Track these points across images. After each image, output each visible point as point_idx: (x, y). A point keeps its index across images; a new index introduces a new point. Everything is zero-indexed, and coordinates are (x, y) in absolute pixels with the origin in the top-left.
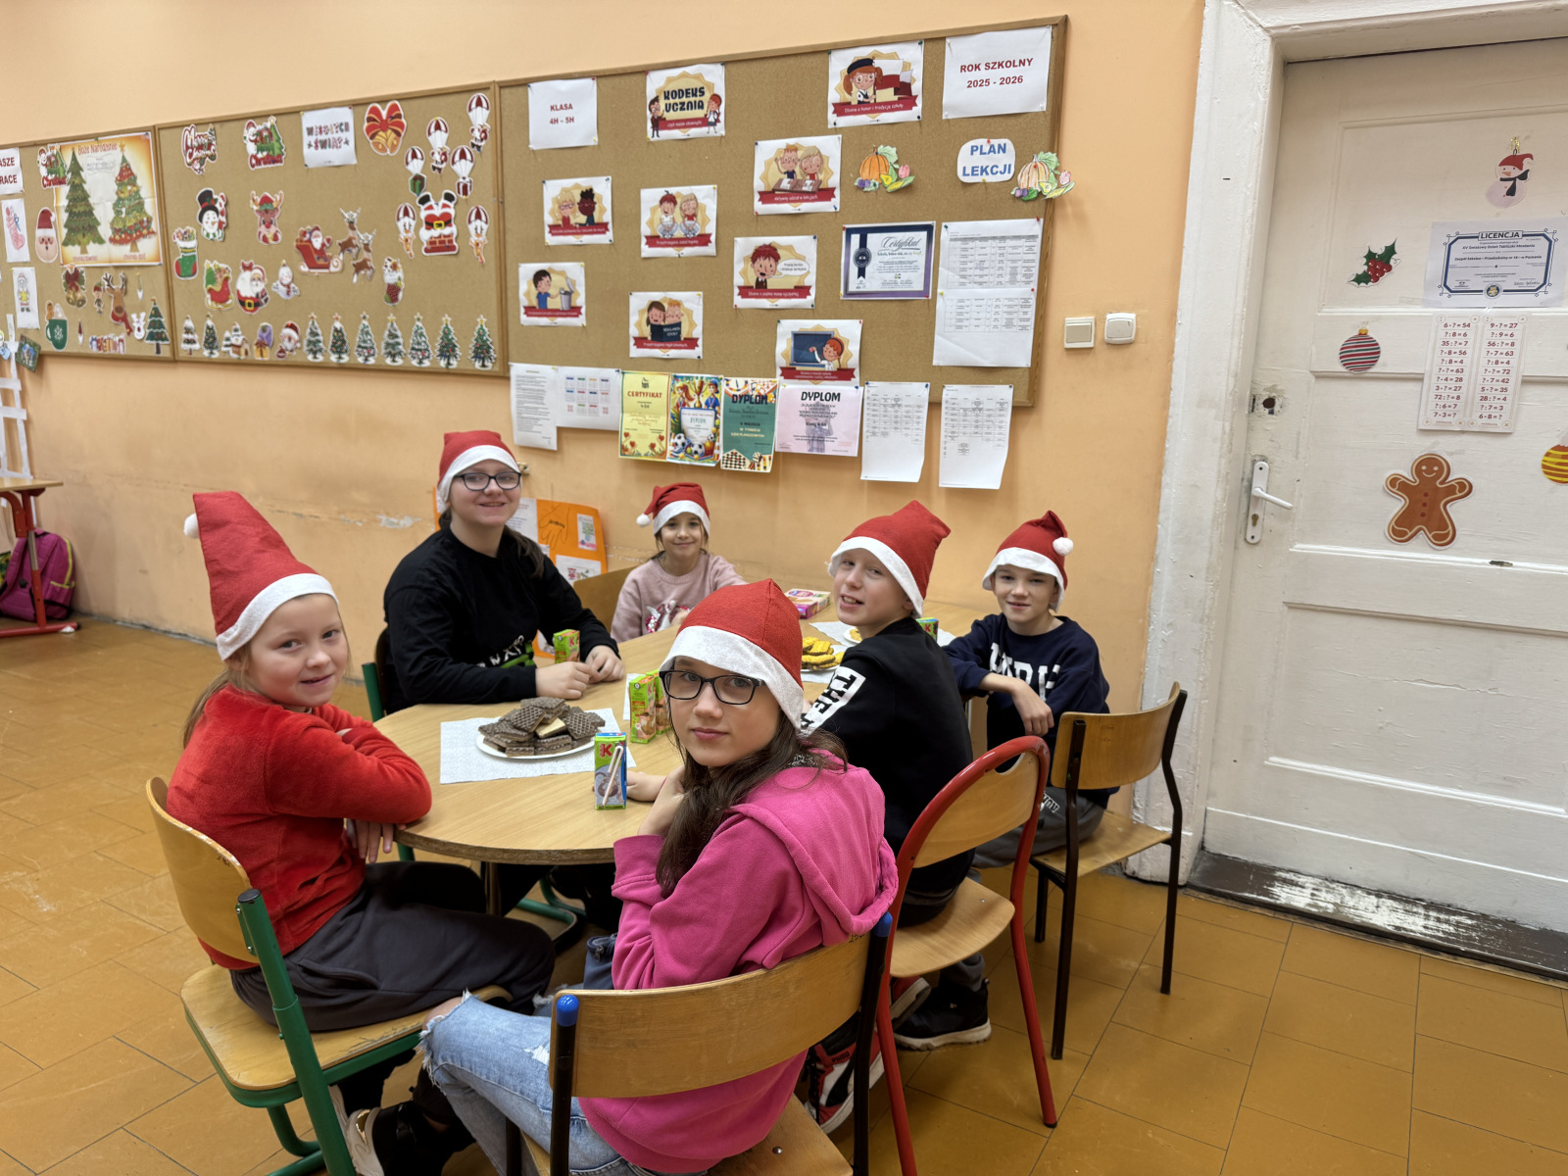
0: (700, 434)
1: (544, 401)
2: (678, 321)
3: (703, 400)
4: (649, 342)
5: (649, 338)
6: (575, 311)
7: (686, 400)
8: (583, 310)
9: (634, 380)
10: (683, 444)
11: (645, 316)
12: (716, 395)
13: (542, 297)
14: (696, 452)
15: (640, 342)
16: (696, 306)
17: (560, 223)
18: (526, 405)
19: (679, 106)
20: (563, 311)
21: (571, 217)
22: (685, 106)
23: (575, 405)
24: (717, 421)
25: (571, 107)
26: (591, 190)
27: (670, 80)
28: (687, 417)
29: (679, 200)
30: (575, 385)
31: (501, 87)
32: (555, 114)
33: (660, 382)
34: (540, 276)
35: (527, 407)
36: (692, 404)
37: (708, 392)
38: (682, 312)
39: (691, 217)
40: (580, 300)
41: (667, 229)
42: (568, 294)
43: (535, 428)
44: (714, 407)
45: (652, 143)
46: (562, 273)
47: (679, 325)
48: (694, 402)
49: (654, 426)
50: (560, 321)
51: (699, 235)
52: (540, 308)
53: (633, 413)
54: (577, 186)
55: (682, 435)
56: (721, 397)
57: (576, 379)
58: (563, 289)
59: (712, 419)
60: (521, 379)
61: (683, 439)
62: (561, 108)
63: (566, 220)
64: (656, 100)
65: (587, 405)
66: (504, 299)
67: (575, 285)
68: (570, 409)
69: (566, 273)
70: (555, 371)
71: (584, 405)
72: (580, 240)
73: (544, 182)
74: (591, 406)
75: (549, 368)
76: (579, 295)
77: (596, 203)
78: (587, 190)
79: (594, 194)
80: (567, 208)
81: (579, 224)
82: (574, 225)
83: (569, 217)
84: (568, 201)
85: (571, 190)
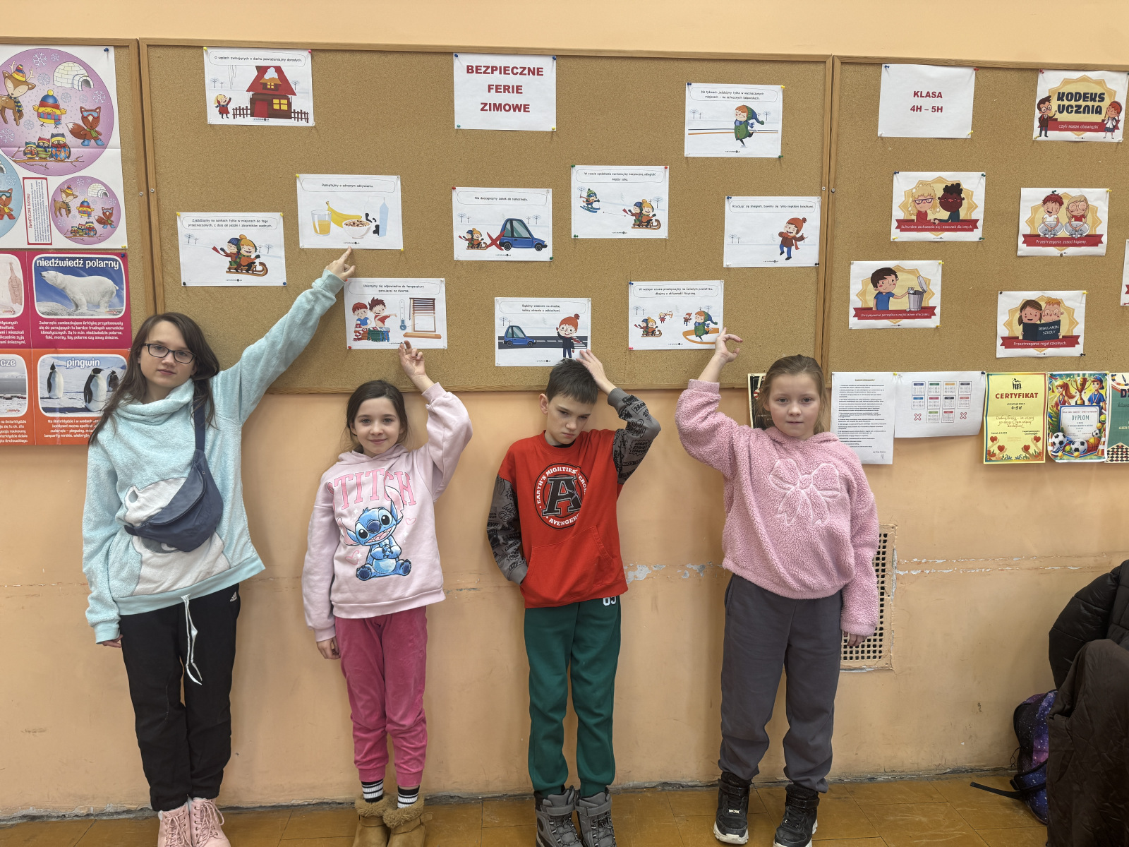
0: (1083, 431)
1: (879, 412)
2: (1057, 319)
3: (1086, 397)
4: (1020, 341)
5: (1021, 337)
6: (928, 312)
7: (1066, 398)
8: (937, 311)
9: (1001, 382)
10: (1061, 443)
11: (1017, 315)
12: (1101, 391)
13: (883, 298)
14: (1077, 450)
15: (1009, 342)
16: (1078, 304)
17: (914, 217)
18: (852, 417)
19: (1075, 109)
20: (910, 312)
21: (929, 212)
22: (1082, 110)
23: (924, 413)
24: (1102, 417)
25: (940, 95)
26: (958, 185)
27: (1066, 82)
28: (1067, 416)
29: (1066, 202)
30: (926, 391)
31: (842, 63)
32: (918, 102)
33: (1034, 382)
34: (878, 276)
35: (855, 420)
36: (1073, 402)
37: (1091, 389)
38: (1062, 311)
39: (1079, 219)
40: (934, 301)
41: (1051, 229)
42: (920, 294)
43: (864, 443)
44: (1098, 403)
45: (1038, 142)
46: (914, 272)
47: (1058, 323)
48: (1075, 399)
49: (1027, 427)
50: (906, 323)
51: (1087, 236)
52: (881, 308)
53: (1000, 415)
54: (940, 180)
55: (1060, 434)
56: (1108, 393)
57: (927, 385)
59: (1096, 415)
60: (846, 390)
61: (1061, 438)
62: (928, 95)
63: (922, 216)
64: (1048, 99)
65: (941, 412)
66: (827, 300)
67: (929, 284)
68: (918, 417)
69: (918, 272)
70: (897, 377)
71: (937, 412)
72: (939, 237)
73: (895, 173)
74: (945, 412)
75: (889, 374)
76: (934, 294)
77: (963, 199)
78: (953, 185)
79: (962, 190)
80: (924, 203)
81: (939, 220)
82: (932, 221)
83: (926, 212)
84: (926, 195)
85: (932, 183)
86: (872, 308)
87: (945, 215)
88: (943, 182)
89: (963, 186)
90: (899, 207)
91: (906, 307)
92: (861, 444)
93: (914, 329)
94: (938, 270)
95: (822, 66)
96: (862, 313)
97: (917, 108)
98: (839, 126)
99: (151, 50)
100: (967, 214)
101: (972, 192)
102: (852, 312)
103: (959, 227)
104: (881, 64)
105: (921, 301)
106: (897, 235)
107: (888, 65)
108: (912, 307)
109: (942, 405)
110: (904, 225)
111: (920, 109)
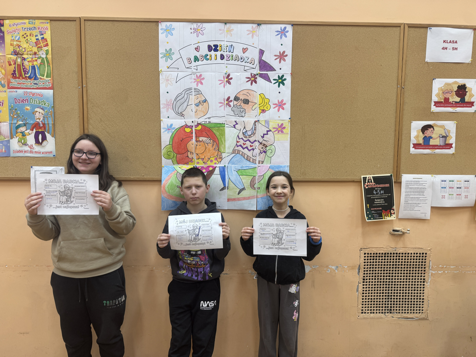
1: (424, 194)
6: (449, 146)
8: (454, 146)
13: (427, 140)
17: (443, 101)
18: (411, 196)
20: (440, 146)
21: (450, 98)
23: (447, 195)
25: (456, 42)
26: (465, 85)
30: (447, 184)
31: (409, 27)
32: (446, 45)
34: (425, 129)
35: (412, 198)
40: (452, 140)
42: (445, 137)
43: (416, 209)
46: (442, 127)
50: (438, 151)
52: (426, 143)
54: (455, 83)
57: (448, 181)
58: (441, 135)
60: (408, 183)
62: (450, 42)
63: (446, 100)
65: (455, 194)
66: (400, 140)
67: (450, 133)
68: (443, 197)
69: (444, 127)
70: (433, 177)
71: (453, 195)
72: (455, 110)
73: (434, 79)
74: (457, 195)
75: (429, 176)
76: (452, 137)
77: (467, 92)
78: (462, 85)
79: (466, 87)
80: (448, 94)
81: (455, 102)
82: (452, 102)
83: (449, 98)
84: (449, 90)
85: (452, 84)
86: (421, 144)
87: (458, 99)
88: (457, 84)
89: (467, 86)
90: (435, 95)
91: (438, 144)
92: (415, 209)
93: (442, 154)
94: (454, 126)
95: (399, 28)
96: (416, 146)
97: (445, 48)
98: (407, 57)
99: (86, 22)
100: (469, 99)
101: (472, 89)
102: (412, 146)
103: (465, 105)
104: (427, 27)
105: (445, 141)
106: (434, 109)
107: (431, 28)
108: (441, 143)
109: (455, 191)
110: (437, 104)
111: (447, 48)
